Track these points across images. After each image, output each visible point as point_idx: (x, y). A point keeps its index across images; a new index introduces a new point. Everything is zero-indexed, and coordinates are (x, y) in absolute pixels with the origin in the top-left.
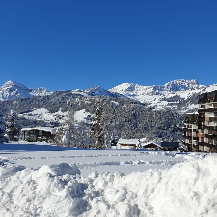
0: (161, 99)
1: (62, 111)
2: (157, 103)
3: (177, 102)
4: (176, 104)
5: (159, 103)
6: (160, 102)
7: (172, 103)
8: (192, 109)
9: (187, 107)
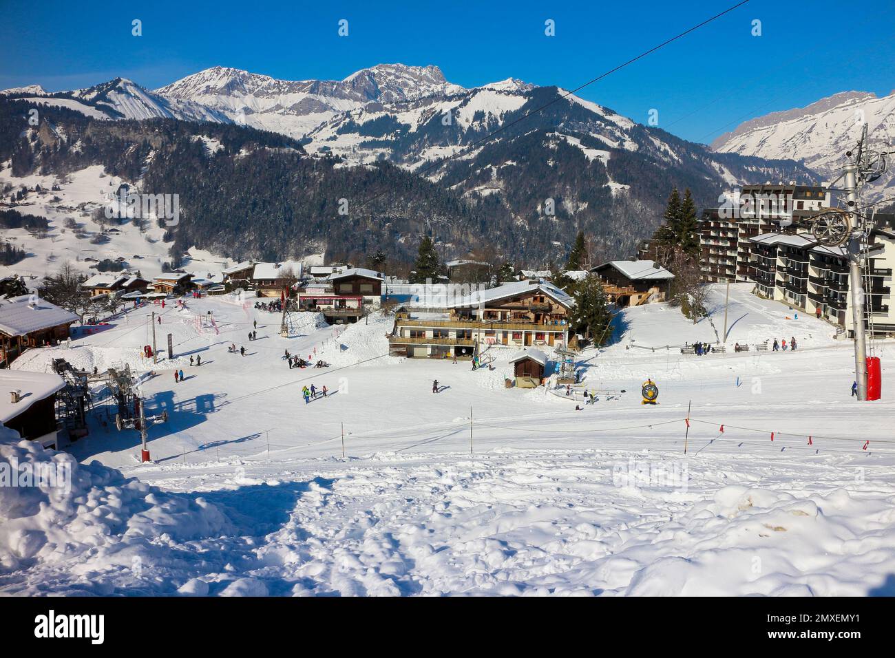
0: (341, 126)
1: (16, 173)
2: (328, 140)
3: (389, 138)
4: (386, 144)
5: (334, 138)
6: (338, 136)
7: (374, 140)
8: (434, 159)
9: (421, 155)
